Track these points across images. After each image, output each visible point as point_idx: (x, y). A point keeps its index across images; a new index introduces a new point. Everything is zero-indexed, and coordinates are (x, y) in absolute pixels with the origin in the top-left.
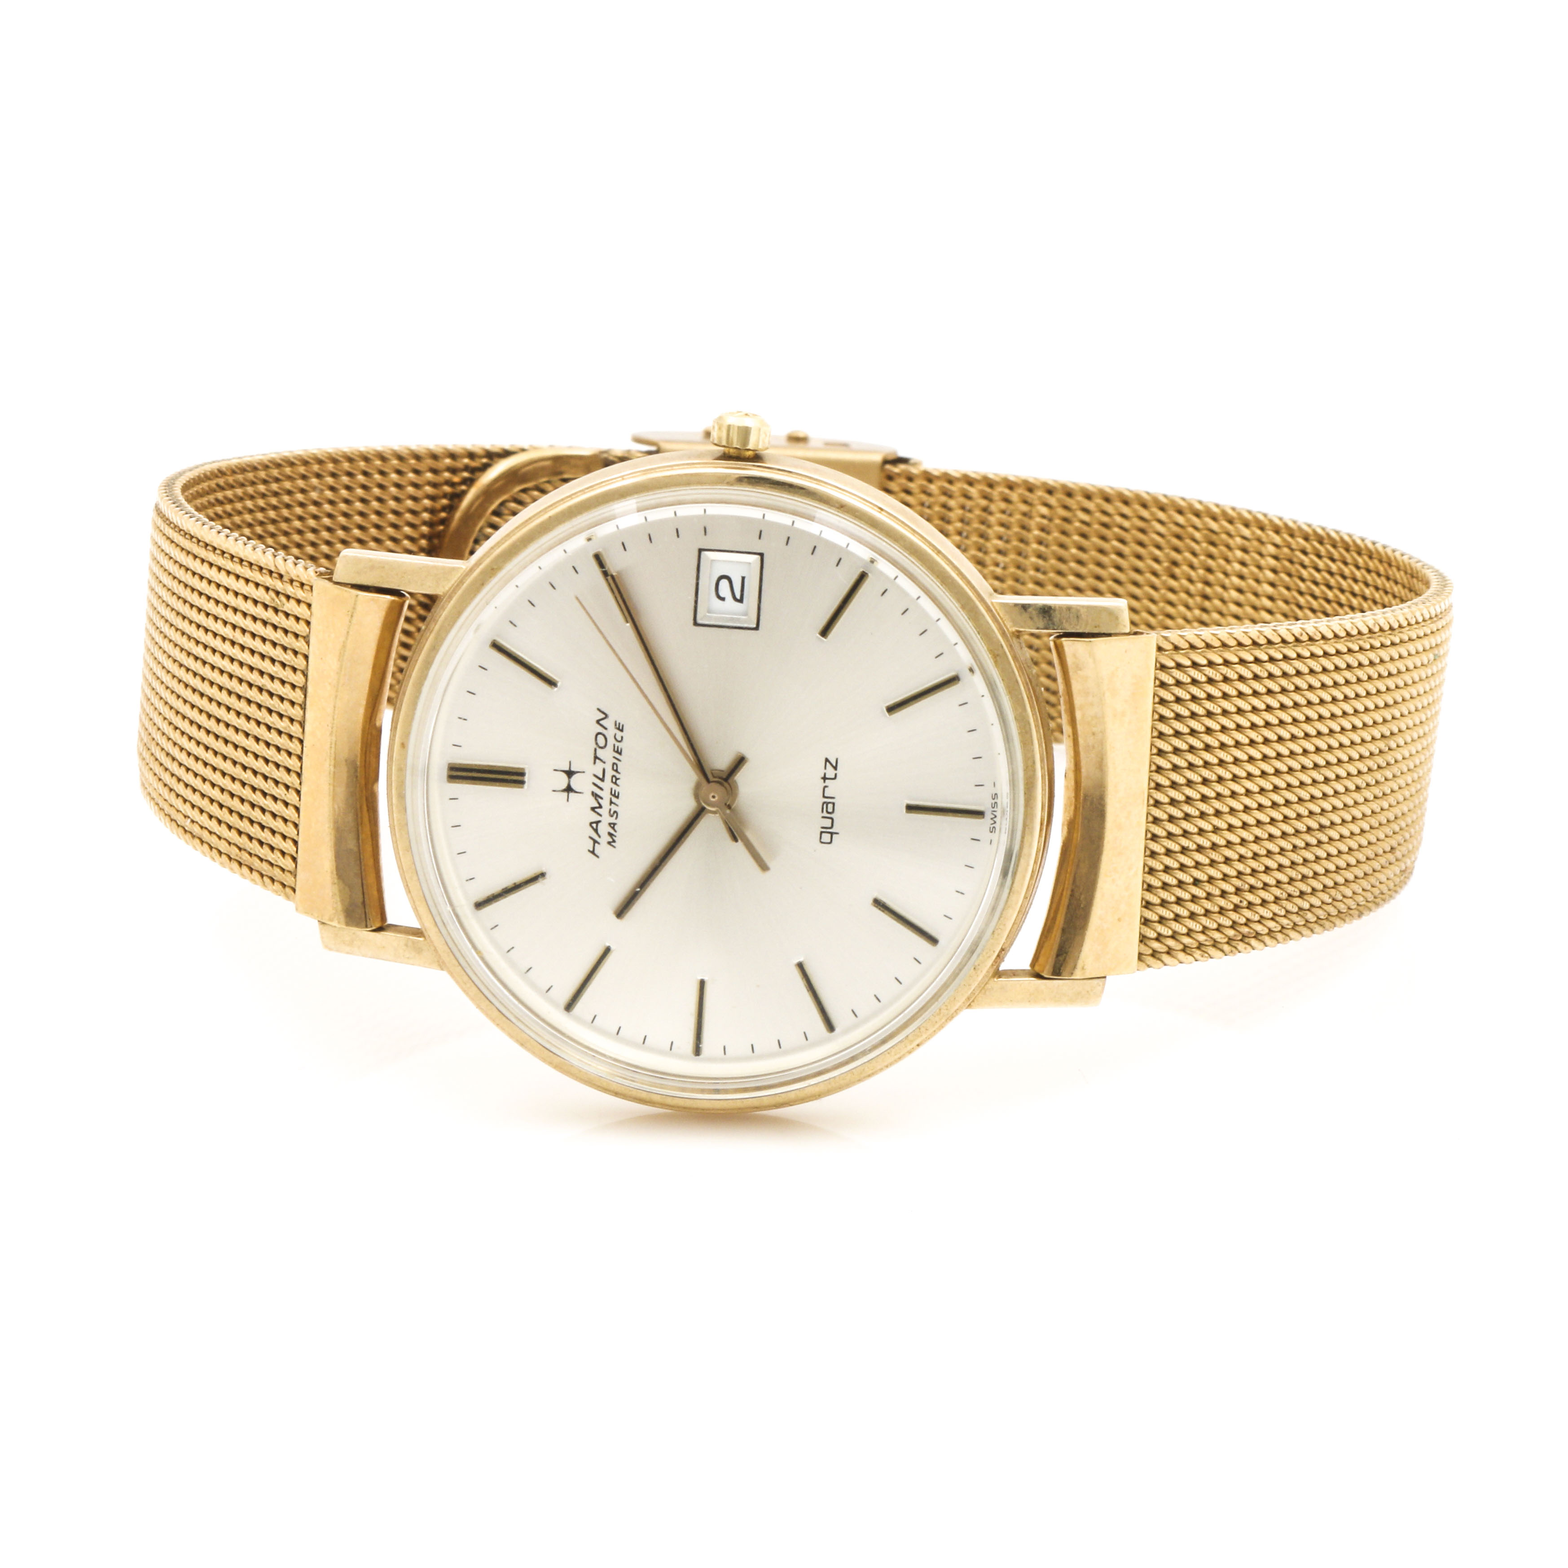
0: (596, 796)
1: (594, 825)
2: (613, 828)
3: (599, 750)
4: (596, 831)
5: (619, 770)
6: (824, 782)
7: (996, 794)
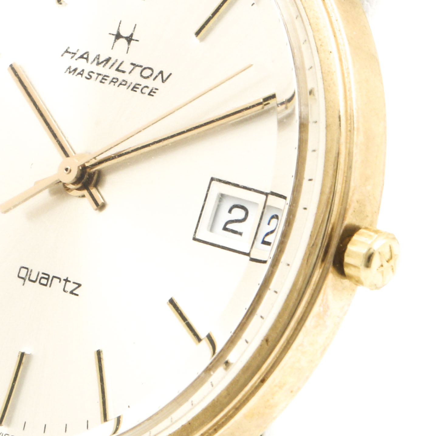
0: (107, 60)
1: (85, 56)
2: (79, 73)
3: (140, 69)
4: (82, 57)
5: (121, 86)
6: (64, 280)
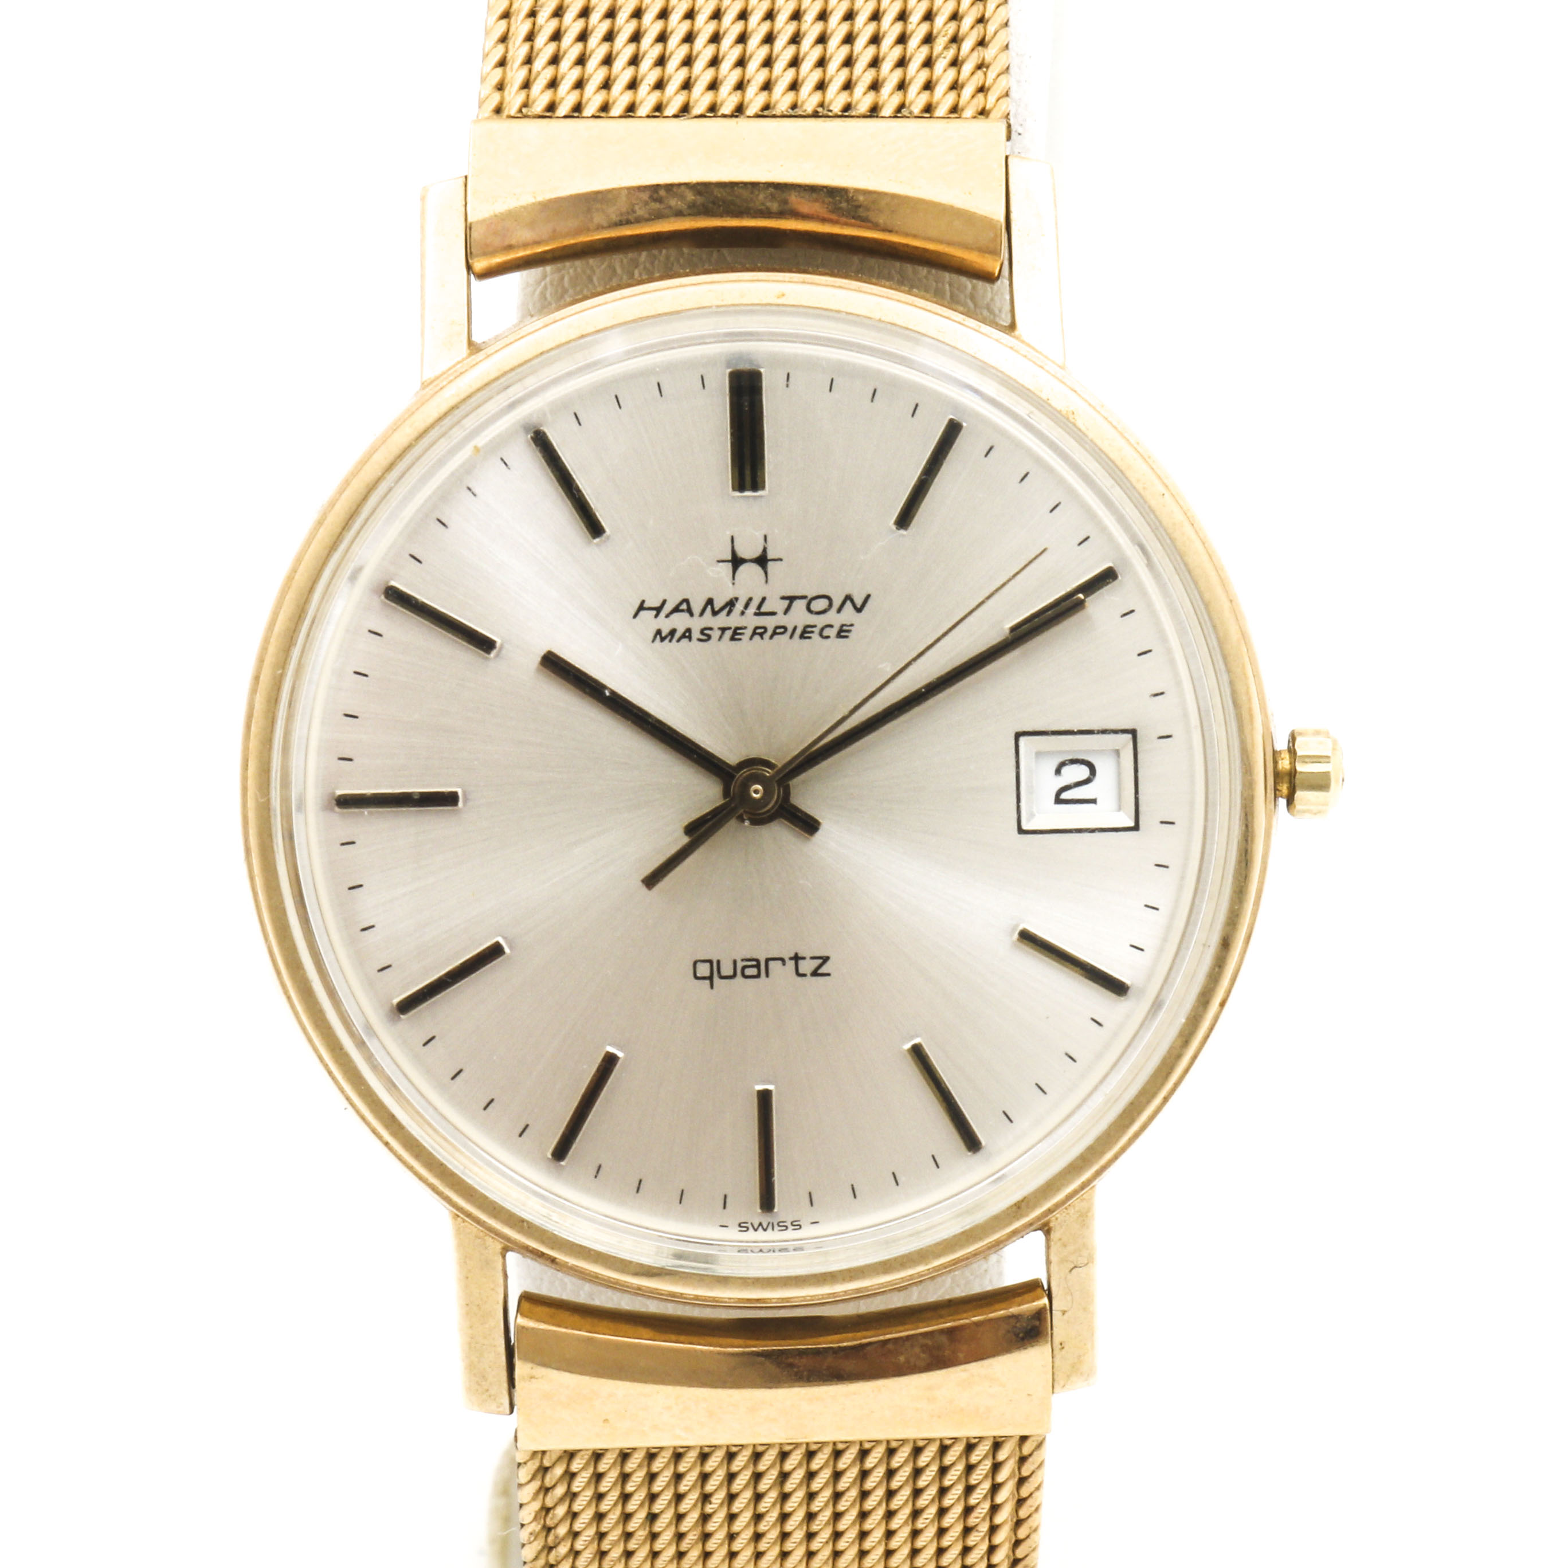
0: (731, 604)
1: (684, 606)
2: (683, 636)
3: (804, 602)
4: (676, 609)
5: (775, 637)
6: (791, 959)
7: (800, 1226)
